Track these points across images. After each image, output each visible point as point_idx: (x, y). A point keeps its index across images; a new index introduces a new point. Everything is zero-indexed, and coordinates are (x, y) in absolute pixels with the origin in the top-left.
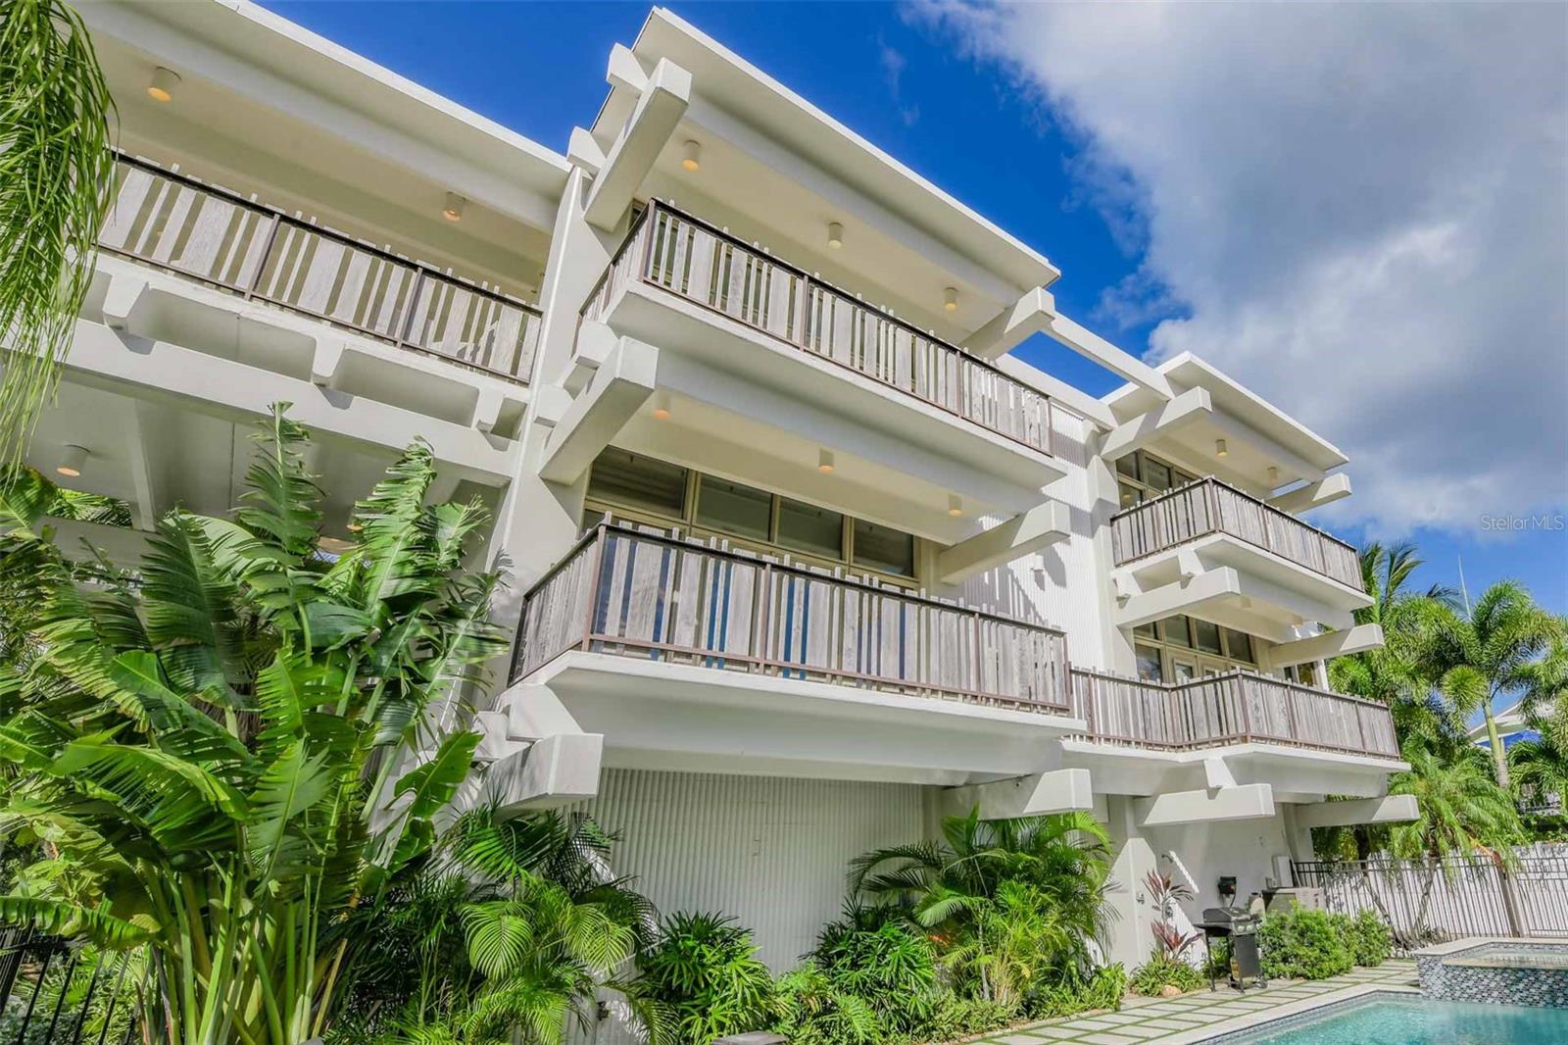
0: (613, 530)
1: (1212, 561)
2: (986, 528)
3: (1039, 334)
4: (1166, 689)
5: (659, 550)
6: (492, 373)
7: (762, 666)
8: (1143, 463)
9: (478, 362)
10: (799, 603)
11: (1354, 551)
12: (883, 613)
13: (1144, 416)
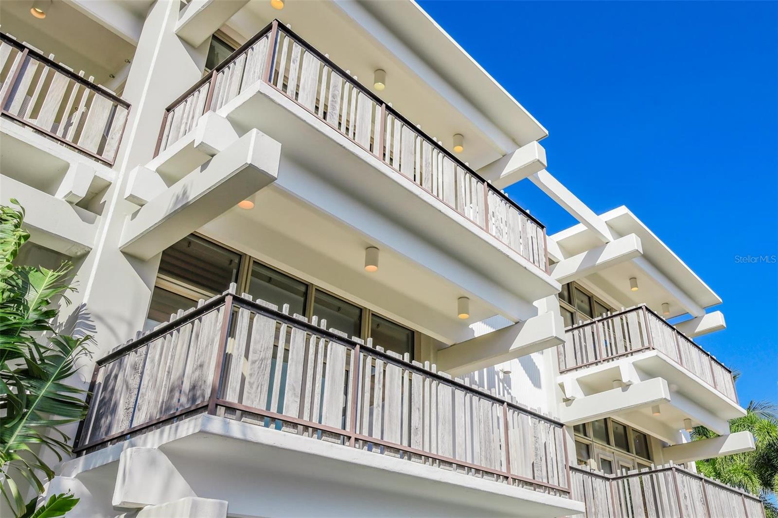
0: (237, 299)
1: (647, 373)
2: (477, 335)
3: (526, 180)
4: (608, 479)
5: (272, 323)
6: (81, 151)
7: (353, 439)
8: (575, 293)
9: (69, 138)
10: (379, 383)
11: (730, 372)
12: (440, 398)
13: (586, 252)
